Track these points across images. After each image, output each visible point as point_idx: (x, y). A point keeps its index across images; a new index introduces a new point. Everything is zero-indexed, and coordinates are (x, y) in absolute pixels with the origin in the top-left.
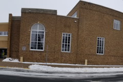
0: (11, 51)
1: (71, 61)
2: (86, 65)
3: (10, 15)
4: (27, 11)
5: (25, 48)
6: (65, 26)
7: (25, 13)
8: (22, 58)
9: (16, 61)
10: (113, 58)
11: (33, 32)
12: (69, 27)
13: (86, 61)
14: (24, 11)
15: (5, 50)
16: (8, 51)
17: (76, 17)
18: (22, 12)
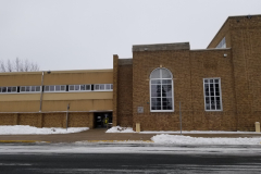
0: (119, 115)
1: (226, 126)
2: (258, 132)
3: (115, 57)
4: (141, 50)
5: (142, 111)
6: (207, 66)
7: (139, 52)
8: (138, 126)
9: (129, 130)
11: (153, 82)
12: (214, 67)
13: (257, 124)
14: (137, 50)
15: (110, 114)
16: (114, 116)
17: (224, 47)
18: (134, 52)
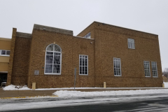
1: (89, 84)
2: (105, 88)
3: (15, 30)
4: (41, 29)
5: (38, 73)
7: (39, 30)
8: (34, 85)
9: (25, 88)
10: (131, 79)
11: (48, 53)
12: (85, 48)
13: (105, 83)
14: (37, 28)
16: (9, 77)
17: (89, 38)
18: (34, 30)
